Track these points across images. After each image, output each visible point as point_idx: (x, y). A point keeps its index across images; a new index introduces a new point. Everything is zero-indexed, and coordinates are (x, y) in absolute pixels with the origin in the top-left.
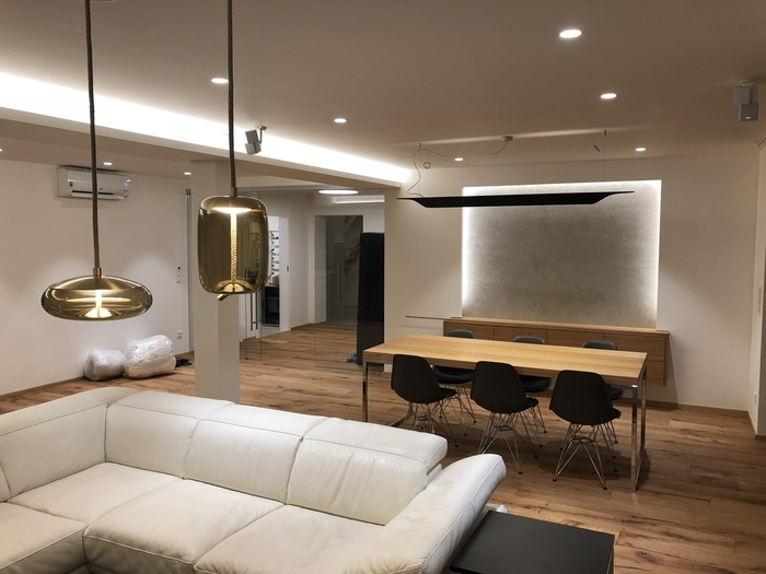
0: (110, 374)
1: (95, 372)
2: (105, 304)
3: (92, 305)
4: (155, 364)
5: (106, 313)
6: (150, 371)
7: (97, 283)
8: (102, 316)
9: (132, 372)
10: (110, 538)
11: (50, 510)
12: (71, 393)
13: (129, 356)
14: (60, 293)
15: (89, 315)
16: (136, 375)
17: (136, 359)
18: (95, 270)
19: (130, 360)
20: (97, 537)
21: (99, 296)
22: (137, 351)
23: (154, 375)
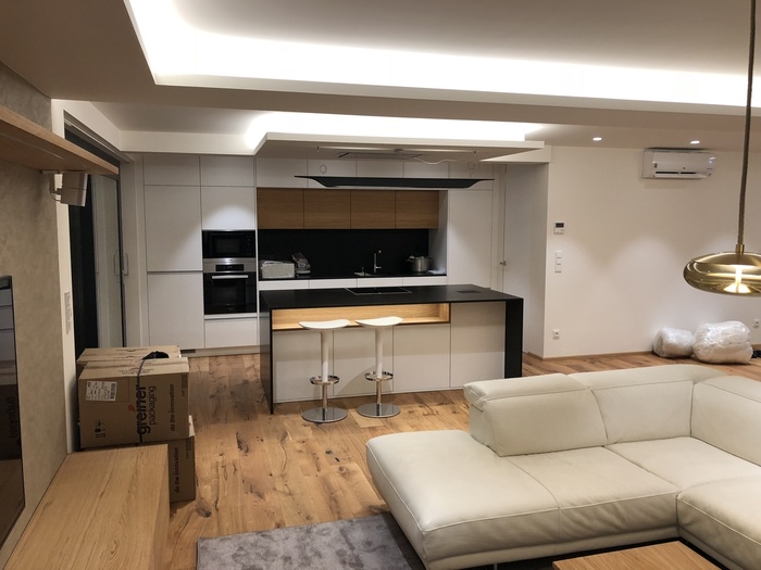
0: (679, 353)
1: (664, 349)
2: (744, 281)
3: (733, 279)
4: (727, 350)
5: (744, 289)
6: (723, 358)
7: (739, 258)
8: (741, 291)
9: (702, 355)
10: (705, 509)
11: (643, 465)
12: (641, 365)
13: (700, 338)
14: (702, 266)
15: (727, 289)
16: (706, 358)
17: (706, 342)
18: (738, 247)
19: (701, 343)
20: (691, 505)
21: (739, 271)
22: (709, 334)
23: (728, 362)
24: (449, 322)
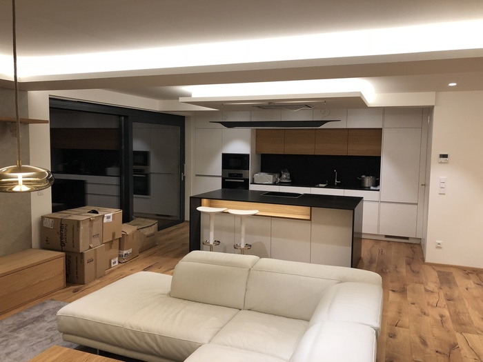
24: (310, 220)
